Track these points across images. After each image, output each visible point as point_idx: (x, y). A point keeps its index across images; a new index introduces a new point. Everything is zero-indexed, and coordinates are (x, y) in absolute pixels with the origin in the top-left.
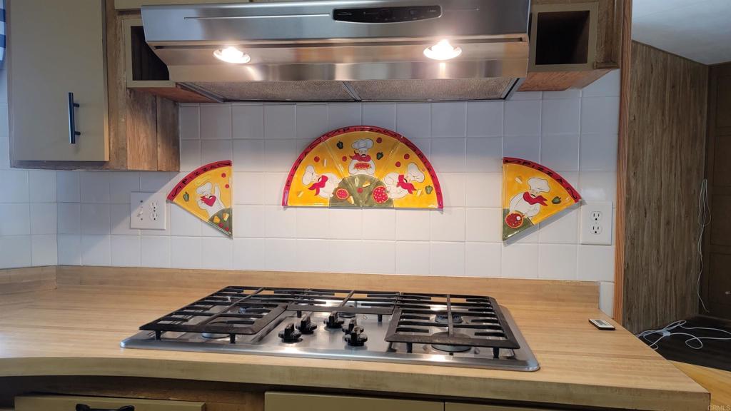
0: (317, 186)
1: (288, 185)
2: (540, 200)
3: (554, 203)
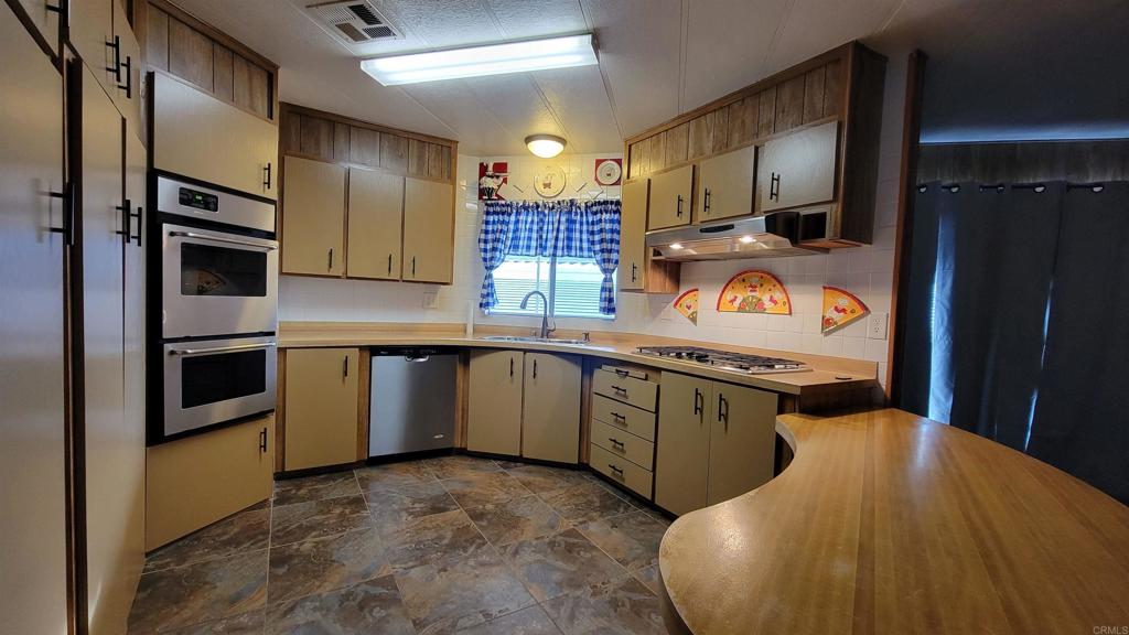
0: (732, 301)
1: (720, 300)
2: (844, 311)
3: (852, 312)
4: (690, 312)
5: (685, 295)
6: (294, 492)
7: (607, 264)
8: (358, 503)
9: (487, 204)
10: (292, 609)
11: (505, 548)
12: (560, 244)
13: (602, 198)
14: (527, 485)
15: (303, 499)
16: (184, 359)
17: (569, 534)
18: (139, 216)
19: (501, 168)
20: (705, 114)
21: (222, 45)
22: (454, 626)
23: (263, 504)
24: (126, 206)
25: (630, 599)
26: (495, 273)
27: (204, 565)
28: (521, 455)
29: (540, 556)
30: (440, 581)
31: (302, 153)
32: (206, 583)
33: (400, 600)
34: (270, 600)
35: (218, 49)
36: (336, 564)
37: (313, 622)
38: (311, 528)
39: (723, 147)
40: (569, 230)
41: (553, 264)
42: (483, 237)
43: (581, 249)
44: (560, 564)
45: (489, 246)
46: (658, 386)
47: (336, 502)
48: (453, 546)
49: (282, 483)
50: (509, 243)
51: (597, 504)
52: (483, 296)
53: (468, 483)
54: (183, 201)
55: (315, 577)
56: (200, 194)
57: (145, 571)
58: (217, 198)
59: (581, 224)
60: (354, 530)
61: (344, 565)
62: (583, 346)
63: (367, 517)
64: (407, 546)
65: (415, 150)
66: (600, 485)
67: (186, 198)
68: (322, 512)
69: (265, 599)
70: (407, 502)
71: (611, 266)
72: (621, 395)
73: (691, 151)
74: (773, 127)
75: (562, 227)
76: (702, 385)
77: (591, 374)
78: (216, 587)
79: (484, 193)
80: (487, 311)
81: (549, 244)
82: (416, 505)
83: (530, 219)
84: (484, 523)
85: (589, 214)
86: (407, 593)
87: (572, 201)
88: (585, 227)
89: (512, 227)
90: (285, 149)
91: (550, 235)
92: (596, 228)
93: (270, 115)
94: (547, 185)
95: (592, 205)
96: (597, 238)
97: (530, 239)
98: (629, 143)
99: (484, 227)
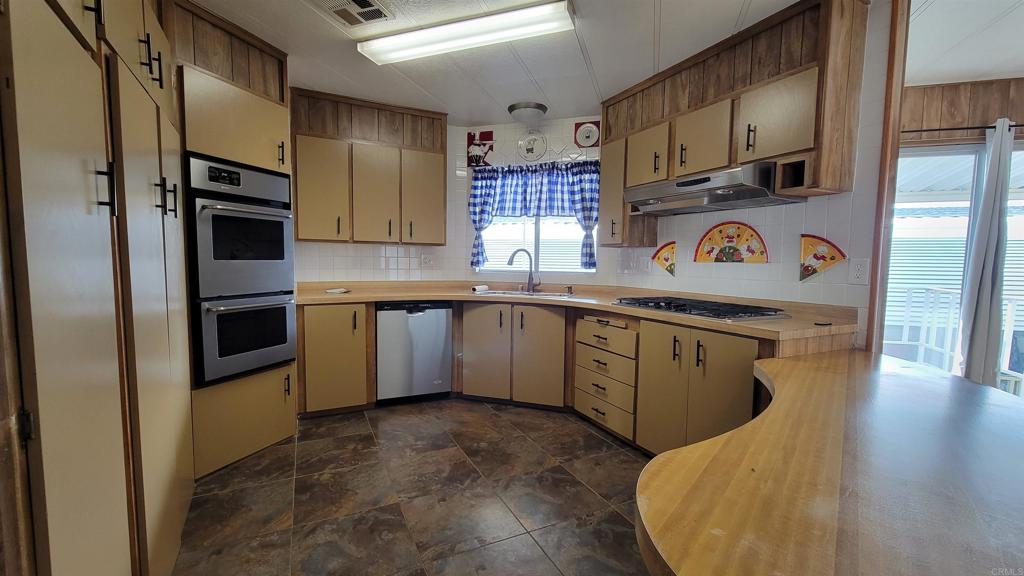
0: (709, 252)
1: (697, 251)
2: (823, 258)
3: (832, 259)
4: (668, 264)
5: (662, 248)
6: (314, 430)
7: (587, 221)
8: (369, 440)
9: (475, 171)
10: (313, 531)
11: (497, 481)
12: (543, 205)
13: (582, 159)
14: (517, 425)
15: (322, 436)
16: (218, 316)
17: (555, 470)
18: (175, 191)
19: (487, 136)
20: (680, 72)
21: (238, 38)
22: (452, 550)
23: (289, 440)
24: (163, 184)
25: (613, 530)
26: (484, 233)
27: (242, 491)
28: (511, 399)
29: (529, 490)
30: (439, 509)
31: (311, 132)
32: (243, 506)
33: (405, 525)
34: (295, 523)
35: (236, 43)
36: (350, 493)
37: (331, 542)
38: (328, 461)
39: (699, 102)
40: (550, 191)
41: (537, 224)
43: (563, 208)
44: (548, 497)
45: (478, 209)
46: (638, 335)
47: (350, 439)
48: (452, 479)
49: (305, 421)
50: (496, 206)
51: (582, 443)
52: (474, 255)
53: (462, 423)
54: (212, 179)
55: (333, 504)
56: (225, 171)
57: (195, 494)
58: (239, 174)
59: (563, 185)
60: (365, 463)
61: (357, 494)
62: (565, 299)
63: (377, 452)
64: (412, 478)
65: (410, 124)
66: (583, 426)
67: (214, 175)
68: (337, 448)
69: (291, 521)
70: (411, 439)
71: (592, 223)
72: (602, 343)
73: (667, 109)
74: (749, 80)
75: (545, 189)
76: (681, 333)
77: (574, 325)
78: (251, 510)
79: (473, 161)
80: (477, 269)
81: (533, 205)
82: (419, 443)
83: (515, 182)
84: (479, 459)
85: (570, 175)
86: (411, 519)
87: (553, 163)
88: (566, 188)
89: (498, 190)
90: (296, 129)
91: (533, 197)
92: (577, 188)
93: (282, 99)
94: (530, 150)
95: (572, 167)
96: (578, 197)
97: (515, 201)
98: (606, 105)
99: (473, 192)
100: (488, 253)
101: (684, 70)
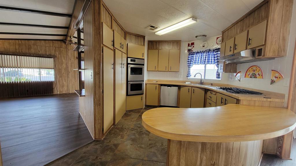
0: (249, 75)
1: (246, 74)
2: (277, 77)
3: (279, 78)
5: (238, 73)
7: (218, 65)
9: (189, 53)
12: (206, 61)
13: (218, 48)
16: (131, 84)
19: (193, 44)
20: (238, 22)
21: (137, 36)
24: (122, 64)
26: (191, 69)
32: (131, 116)
39: (242, 31)
41: (205, 66)
42: (188, 60)
43: (212, 62)
45: (189, 63)
46: (217, 97)
50: (194, 62)
52: (187, 74)
56: (133, 60)
57: (126, 112)
58: (135, 60)
65: (172, 44)
67: (131, 61)
74: (253, 25)
75: (207, 56)
77: (206, 93)
79: (189, 50)
80: (189, 78)
83: (199, 55)
85: (214, 52)
87: (209, 50)
88: (213, 56)
89: (195, 58)
90: (149, 49)
92: (216, 56)
93: (144, 45)
94: (204, 46)
95: (215, 50)
96: (216, 58)
97: (198, 60)
98: (223, 32)
99: (188, 58)
100: (191, 74)
101: (240, 22)
